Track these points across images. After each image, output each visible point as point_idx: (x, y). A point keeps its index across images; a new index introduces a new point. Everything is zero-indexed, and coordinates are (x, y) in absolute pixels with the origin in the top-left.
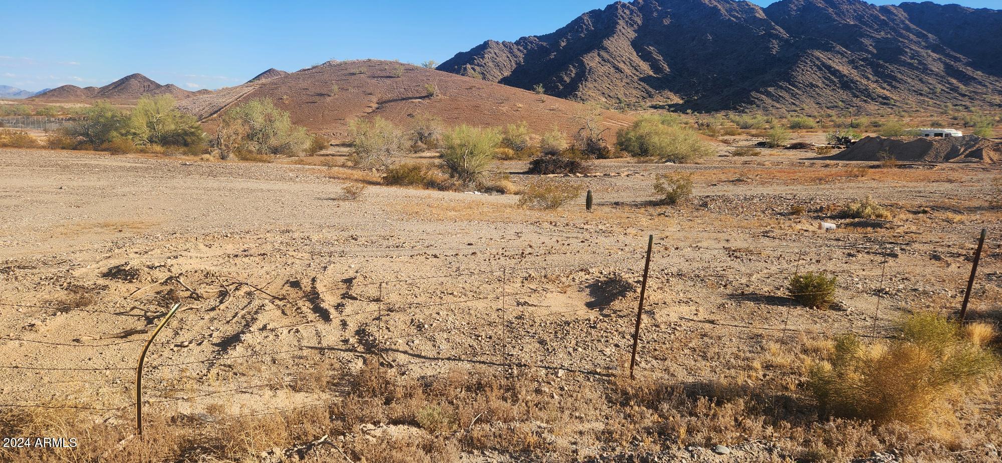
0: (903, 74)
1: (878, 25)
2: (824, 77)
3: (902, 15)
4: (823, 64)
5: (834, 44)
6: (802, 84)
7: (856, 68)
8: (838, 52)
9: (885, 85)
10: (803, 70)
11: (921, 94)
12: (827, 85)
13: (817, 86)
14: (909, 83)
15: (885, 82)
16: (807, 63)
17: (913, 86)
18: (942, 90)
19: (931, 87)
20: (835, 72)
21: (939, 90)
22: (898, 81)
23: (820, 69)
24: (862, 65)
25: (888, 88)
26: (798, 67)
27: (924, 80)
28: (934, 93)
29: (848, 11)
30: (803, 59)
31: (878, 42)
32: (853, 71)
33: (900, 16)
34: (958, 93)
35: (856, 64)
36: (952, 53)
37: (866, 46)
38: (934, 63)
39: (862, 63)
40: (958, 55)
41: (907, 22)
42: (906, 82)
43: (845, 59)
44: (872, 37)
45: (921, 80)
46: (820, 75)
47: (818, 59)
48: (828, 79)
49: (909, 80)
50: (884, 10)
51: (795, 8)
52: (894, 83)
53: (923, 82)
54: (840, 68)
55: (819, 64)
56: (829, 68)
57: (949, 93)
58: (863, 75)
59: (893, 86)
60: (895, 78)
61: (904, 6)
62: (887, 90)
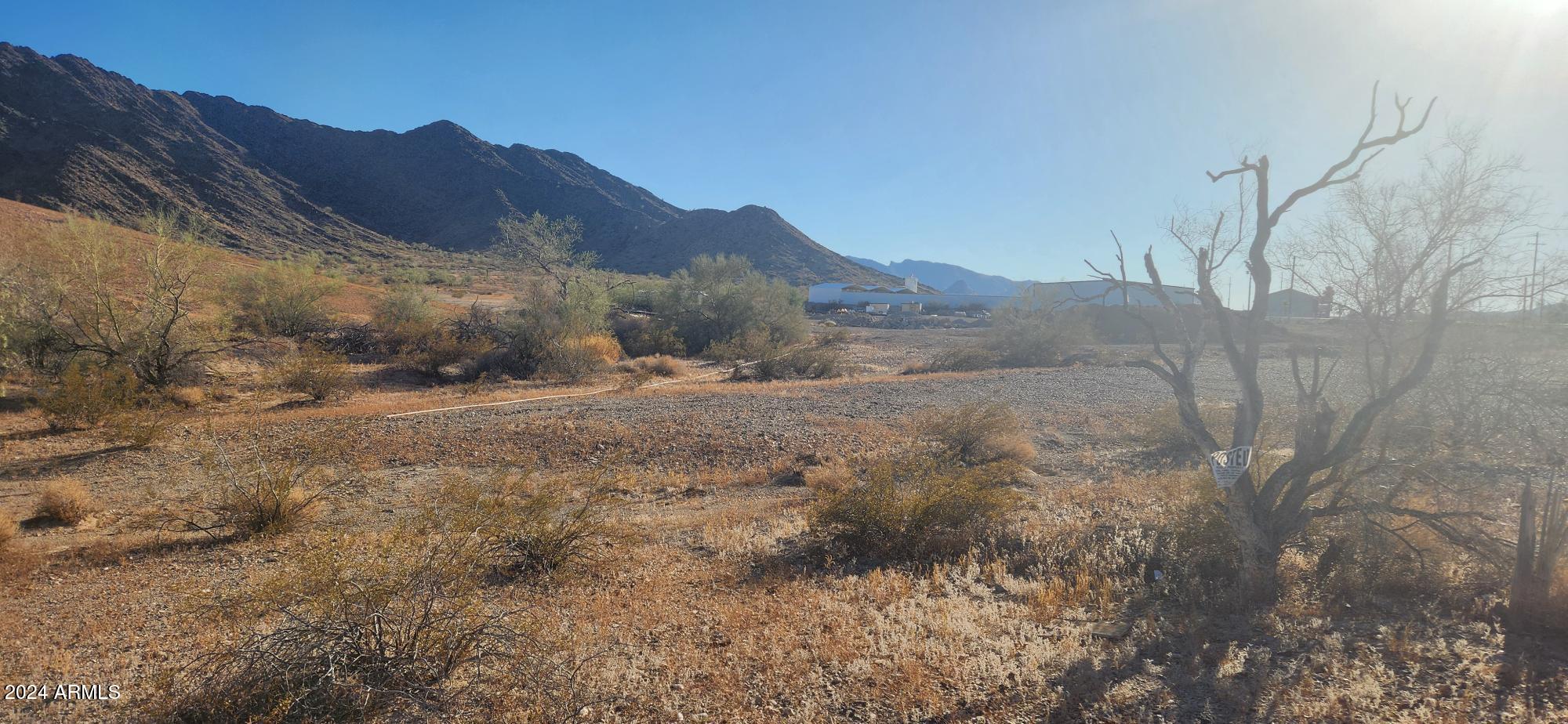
0: (243, 202)
1: (160, 119)
2: (123, 195)
3: (192, 111)
4: (114, 171)
5: (118, 141)
6: (84, 202)
7: (168, 184)
8: (130, 154)
9: (221, 216)
10: (80, 178)
11: (278, 234)
12: (130, 208)
13: (115, 209)
14: (255, 216)
15: (220, 211)
16: (84, 167)
17: (264, 222)
18: (304, 230)
19: (287, 224)
20: (138, 188)
21: (300, 230)
22: (240, 212)
23: (112, 181)
24: (176, 181)
25: (228, 221)
26: (70, 172)
27: (275, 213)
28: (295, 233)
29: (106, 89)
30: (75, 158)
31: (173, 147)
32: (163, 188)
33: (188, 111)
34: (325, 236)
35: (166, 179)
36: (279, 178)
37: (158, 150)
38: (267, 188)
39: (176, 178)
40: (288, 182)
41: (201, 123)
42: (251, 214)
43: (145, 168)
44: (163, 138)
45: (270, 213)
46: (112, 190)
47: (102, 161)
48: (131, 199)
49: (256, 212)
50: (159, 95)
51: (10, 66)
52: (234, 214)
53: (274, 216)
54: (142, 180)
55: (107, 170)
56: (126, 179)
57: (315, 235)
58: (182, 197)
59: (233, 219)
60: (233, 207)
61: (190, 96)
62: (228, 224)
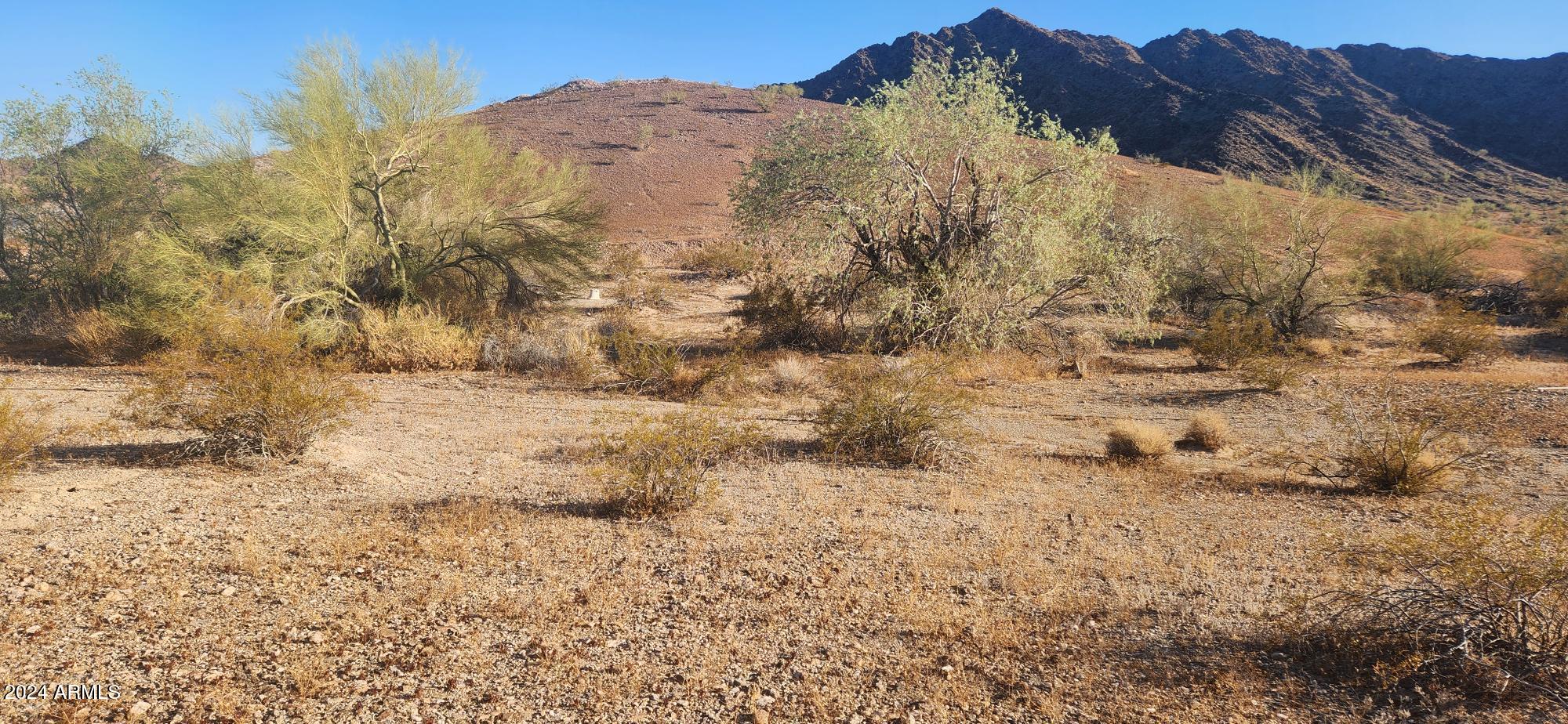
0: (1387, 151)
1: (1313, 77)
2: (1270, 155)
3: (1343, 63)
4: (1264, 133)
5: (1271, 103)
6: (1237, 164)
7: (1313, 140)
8: (1281, 115)
9: (1362, 168)
10: (1235, 143)
11: (1421, 183)
12: (1275, 167)
13: (1262, 169)
14: (1398, 166)
15: (1361, 163)
16: (1239, 132)
17: (1406, 170)
18: (1452, 177)
19: (1434, 171)
20: (1285, 147)
21: (1447, 177)
22: (1381, 163)
23: (1262, 142)
24: (1321, 137)
25: (1368, 172)
26: (1227, 137)
27: (1421, 160)
28: (1441, 181)
29: (1266, 55)
30: (1232, 124)
31: (1322, 103)
32: (1308, 145)
33: (1341, 65)
34: (1477, 183)
35: (1311, 135)
36: (1429, 122)
37: (1306, 108)
38: (1414, 135)
39: (1321, 133)
40: (1440, 125)
41: (1352, 74)
42: (1393, 164)
43: (1293, 127)
44: (1312, 95)
45: (1415, 161)
46: (1262, 151)
47: (1255, 125)
48: (1276, 157)
49: (1399, 161)
50: (1315, 54)
51: (1187, 49)
52: (1375, 164)
53: (1419, 164)
54: (1289, 139)
55: (1259, 132)
56: (1275, 140)
57: (1463, 181)
58: (1324, 152)
59: (1373, 170)
60: (1375, 157)
61: (1345, 49)
62: (1368, 176)
